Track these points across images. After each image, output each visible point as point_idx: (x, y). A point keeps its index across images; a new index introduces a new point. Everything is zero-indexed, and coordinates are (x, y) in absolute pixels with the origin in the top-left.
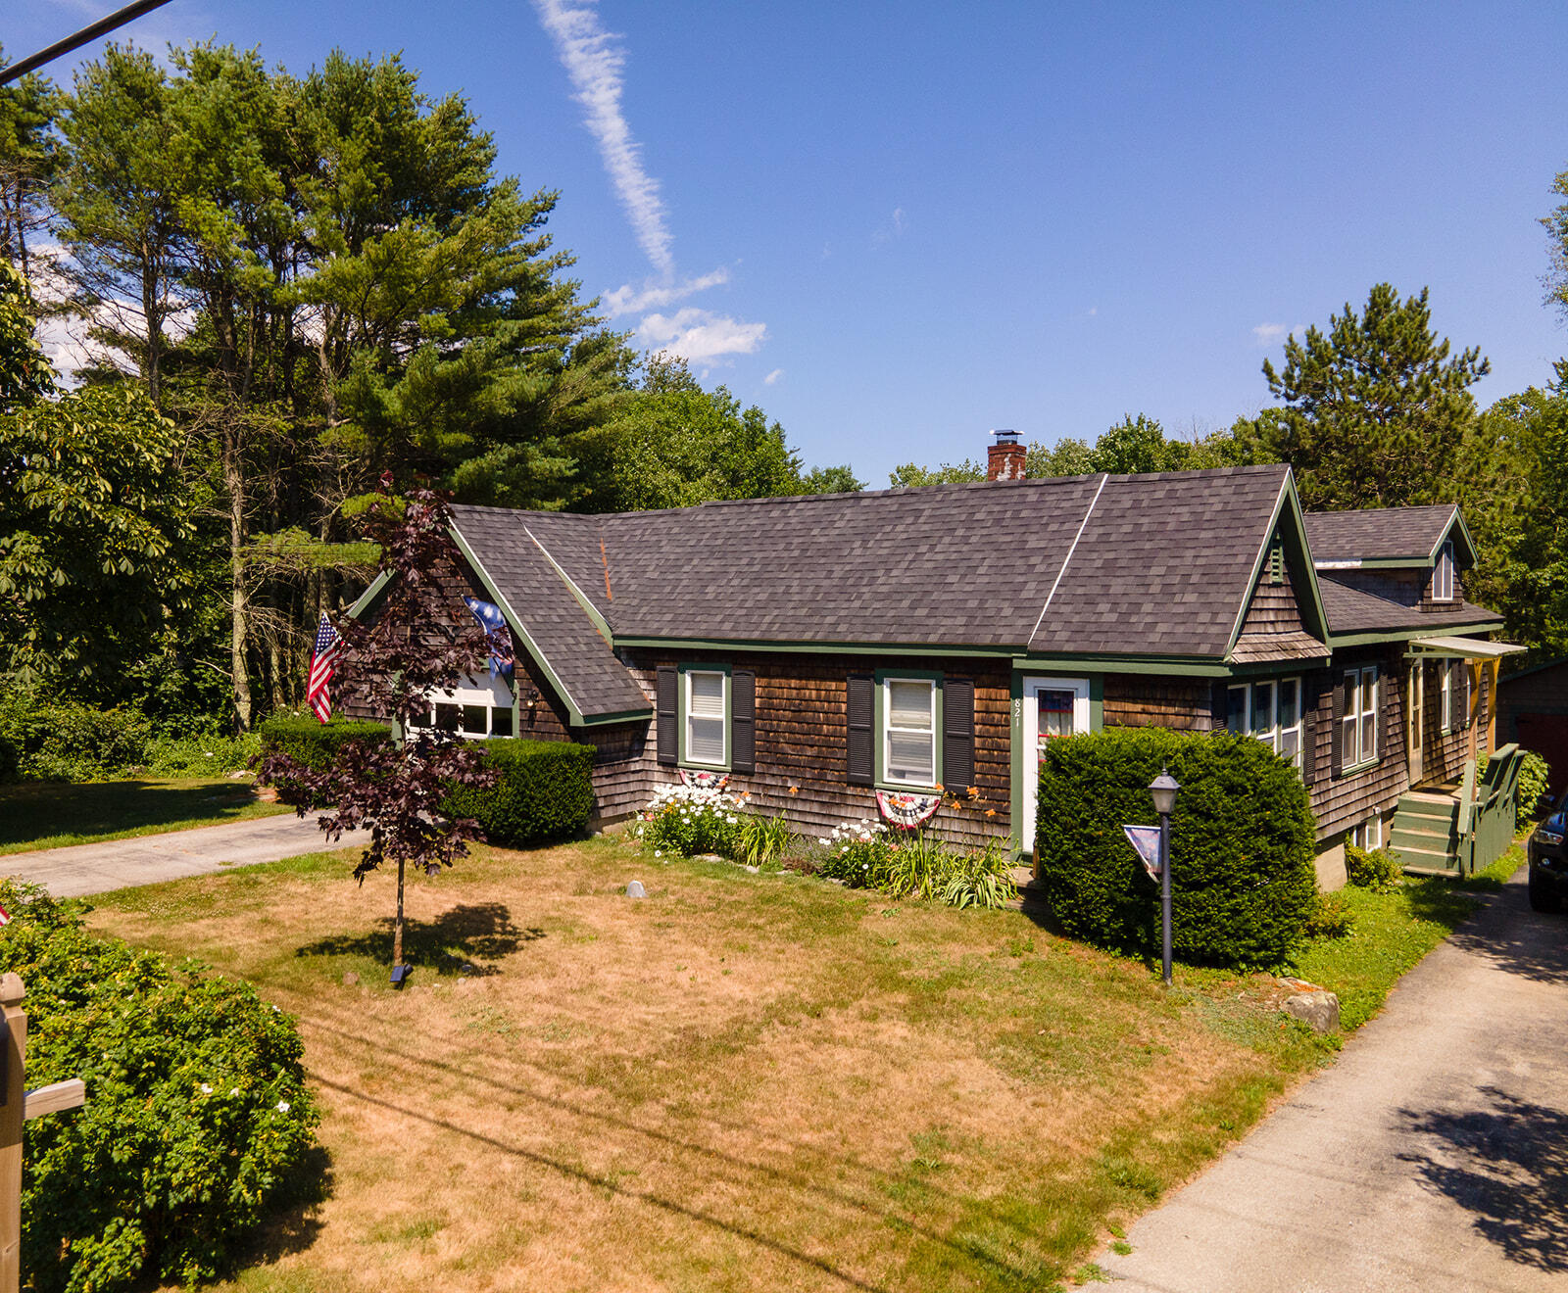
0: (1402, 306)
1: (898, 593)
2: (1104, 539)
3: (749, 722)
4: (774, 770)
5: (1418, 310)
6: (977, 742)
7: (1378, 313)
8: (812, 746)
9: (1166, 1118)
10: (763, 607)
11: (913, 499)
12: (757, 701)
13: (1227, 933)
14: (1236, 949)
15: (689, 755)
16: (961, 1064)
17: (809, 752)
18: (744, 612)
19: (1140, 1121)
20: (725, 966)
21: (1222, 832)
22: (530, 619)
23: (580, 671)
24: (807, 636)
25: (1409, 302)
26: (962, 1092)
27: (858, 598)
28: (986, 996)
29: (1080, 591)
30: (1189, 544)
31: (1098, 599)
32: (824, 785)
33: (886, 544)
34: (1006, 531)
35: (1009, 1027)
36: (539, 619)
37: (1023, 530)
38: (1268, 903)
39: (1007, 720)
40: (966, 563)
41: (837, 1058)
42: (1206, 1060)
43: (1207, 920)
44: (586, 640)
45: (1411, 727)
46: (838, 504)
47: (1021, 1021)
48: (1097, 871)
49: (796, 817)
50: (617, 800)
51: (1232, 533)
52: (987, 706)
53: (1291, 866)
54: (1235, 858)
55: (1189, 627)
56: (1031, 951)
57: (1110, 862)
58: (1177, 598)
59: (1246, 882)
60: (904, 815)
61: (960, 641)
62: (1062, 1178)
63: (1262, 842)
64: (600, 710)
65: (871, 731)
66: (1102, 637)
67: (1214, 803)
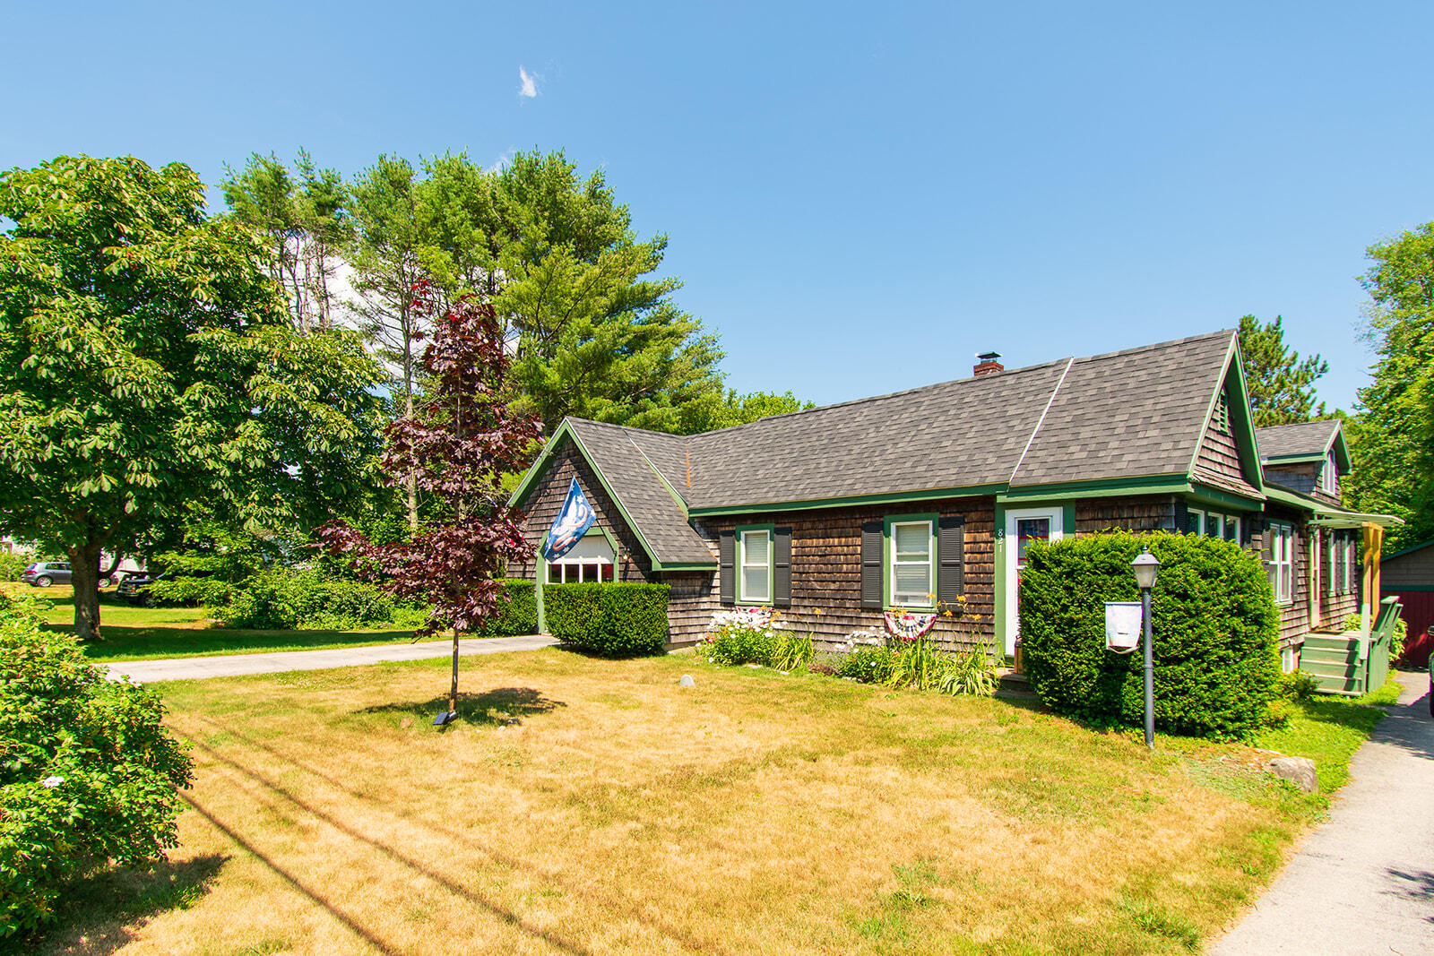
0: (1263, 330)
1: (903, 458)
2: (1072, 401)
3: (786, 567)
4: (806, 603)
5: (1275, 331)
6: (967, 569)
7: (1246, 335)
8: (834, 582)
9: (1183, 860)
10: (799, 479)
11: (917, 395)
12: (793, 550)
13: (1205, 705)
14: (1214, 720)
15: (743, 595)
16: (952, 802)
17: (833, 586)
18: (784, 484)
19: (1153, 862)
20: (741, 727)
21: (1198, 612)
22: (627, 495)
23: (661, 532)
24: (831, 495)
25: (1268, 326)
26: (953, 827)
27: (870, 465)
28: (976, 752)
29: (1053, 439)
30: (1151, 395)
31: (1069, 444)
32: (844, 612)
33: (894, 427)
34: (989, 406)
35: (1001, 773)
36: (632, 495)
37: (1004, 404)
38: (1242, 677)
39: (992, 548)
40: (957, 432)
41: (823, 792)
42: (1204, 810)
43: (1184, 692)
44: (668, 513)
45: (1312, 582)
46: (858, 406)
47: (1012, 771)
48: (1078, 650)
49: (822, 637)
50: (690, 630)
51: (1186, 383)
52: (975, 537)
53: (1261, 646)
54: (1211, 634)
55: (1153, 455)
56: (1016, 722)
57: (1089, 641)
58: (1141, 435)
59: (1221, 659)
60: (907, 630)
61: (952, 485)
62: (1078, 920)
63: (1236, 622)
64: (675, 559)
65: (880, 566)
66: (1075, 470)
67: (1191, 585)
